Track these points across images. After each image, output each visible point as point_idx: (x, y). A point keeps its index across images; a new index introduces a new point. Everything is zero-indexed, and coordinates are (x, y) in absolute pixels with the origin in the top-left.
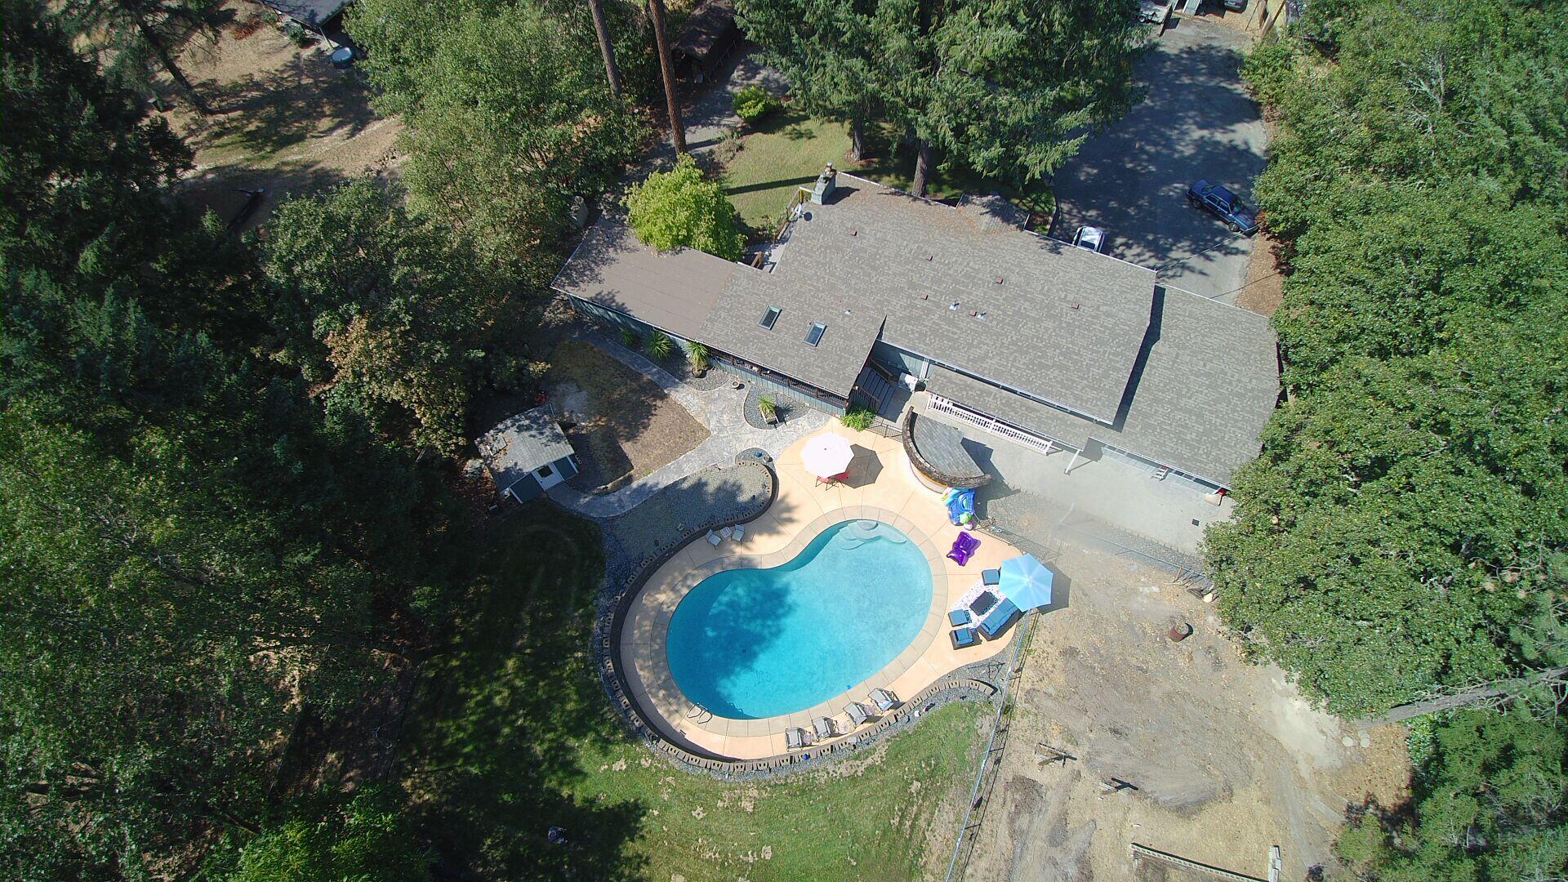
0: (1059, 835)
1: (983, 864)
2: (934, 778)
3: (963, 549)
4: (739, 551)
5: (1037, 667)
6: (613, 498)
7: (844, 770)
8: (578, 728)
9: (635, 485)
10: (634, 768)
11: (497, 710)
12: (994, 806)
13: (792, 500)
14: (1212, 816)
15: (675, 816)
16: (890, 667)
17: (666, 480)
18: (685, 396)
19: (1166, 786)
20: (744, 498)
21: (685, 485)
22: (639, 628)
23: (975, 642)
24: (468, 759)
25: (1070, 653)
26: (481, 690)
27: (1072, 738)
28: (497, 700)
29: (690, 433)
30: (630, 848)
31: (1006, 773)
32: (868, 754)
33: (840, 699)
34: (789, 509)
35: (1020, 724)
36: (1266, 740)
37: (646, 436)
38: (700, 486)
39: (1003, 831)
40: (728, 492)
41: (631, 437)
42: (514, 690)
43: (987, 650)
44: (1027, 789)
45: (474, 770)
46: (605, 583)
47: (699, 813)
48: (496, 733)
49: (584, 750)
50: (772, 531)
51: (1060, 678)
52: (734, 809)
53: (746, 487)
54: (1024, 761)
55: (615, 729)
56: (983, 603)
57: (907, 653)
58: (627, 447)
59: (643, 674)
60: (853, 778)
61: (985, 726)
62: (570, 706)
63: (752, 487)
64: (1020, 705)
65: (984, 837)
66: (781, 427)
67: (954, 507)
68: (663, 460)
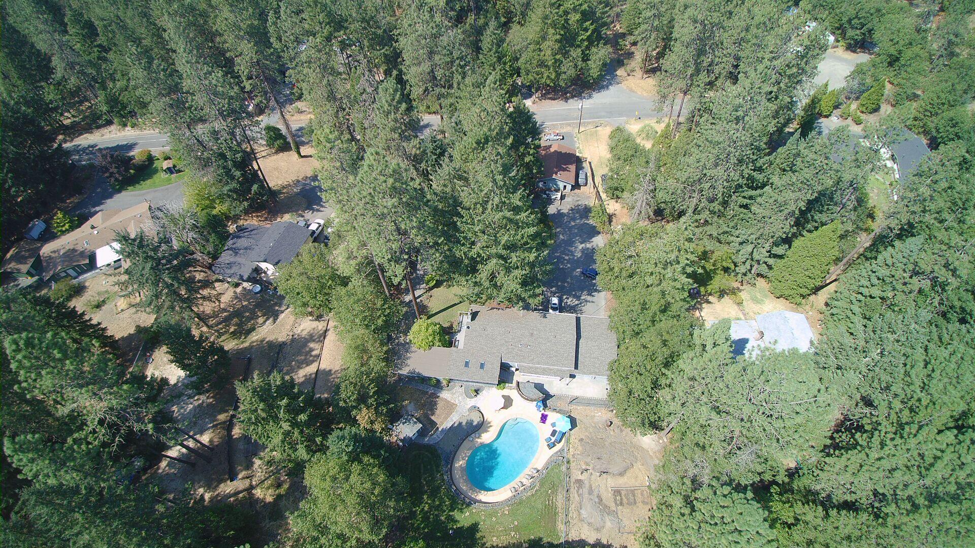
0: (591, 492)
1: (573, 506)
2: (554, 487)
3: (544, 418)
4: (479, 440)
5: (573, 447)
6: (434, 436)
7: (529, 494)
8: (452, 510)
9: (440, 430)
10: (471, 513)
11: (427, 512)
12: (572, 490)
13: (489, 420)
14: (628, 474)
15: (488, 522)
16: (534, 460)
17: (449, 425)
18: (445, 395)
19: (614, 469)
20: (475, 424)
21: (456, 425)
22: (457, 474)
23: (554, 445)
24: (424, 528)
25: (581, 440)
26: (419, 507)
27: (587, 464)
28: (426, 509)
29: (451, 407)
30: (478, 535)
31: (573, 480)
32: (535, 487)
33: (522, 475)
34: (489, 423)
35: (573, 465)
36: (639, 448)
37: (437, 412)
38: (460, 424)
39: (576, 495)
40: (470, 423)
41: (433, 414)
42: (429, 504)
43: (558, 447)
44: (579, 482)
45: (426, 530)
46: (443, 463)
47: (494, 519)
48: (429, 518)
49: (456, 514)
50: (486, 431)
51: (580, 448)
52: (503, 514)
53: (474, 420)
54: (576, 475)
55: (462, 505)
56: (554, 433)
57: (537, 455)
58: (433, 418)
59: (464, 487)
60: (532, 495)
61: (564, 468)
62: (447, 503)
63: (476, 420)
64: (572, 460)
65: (571, 499)
66: (478, 396)
67: (538, 407)
68: (446, 418)
